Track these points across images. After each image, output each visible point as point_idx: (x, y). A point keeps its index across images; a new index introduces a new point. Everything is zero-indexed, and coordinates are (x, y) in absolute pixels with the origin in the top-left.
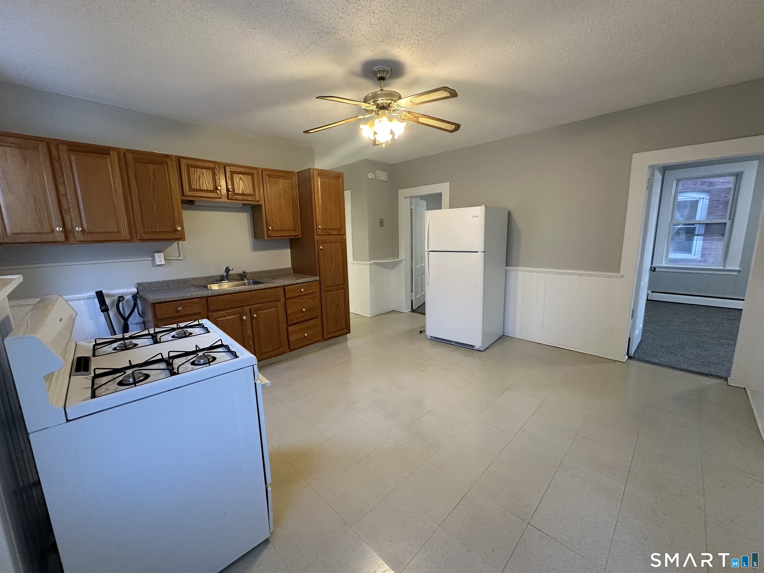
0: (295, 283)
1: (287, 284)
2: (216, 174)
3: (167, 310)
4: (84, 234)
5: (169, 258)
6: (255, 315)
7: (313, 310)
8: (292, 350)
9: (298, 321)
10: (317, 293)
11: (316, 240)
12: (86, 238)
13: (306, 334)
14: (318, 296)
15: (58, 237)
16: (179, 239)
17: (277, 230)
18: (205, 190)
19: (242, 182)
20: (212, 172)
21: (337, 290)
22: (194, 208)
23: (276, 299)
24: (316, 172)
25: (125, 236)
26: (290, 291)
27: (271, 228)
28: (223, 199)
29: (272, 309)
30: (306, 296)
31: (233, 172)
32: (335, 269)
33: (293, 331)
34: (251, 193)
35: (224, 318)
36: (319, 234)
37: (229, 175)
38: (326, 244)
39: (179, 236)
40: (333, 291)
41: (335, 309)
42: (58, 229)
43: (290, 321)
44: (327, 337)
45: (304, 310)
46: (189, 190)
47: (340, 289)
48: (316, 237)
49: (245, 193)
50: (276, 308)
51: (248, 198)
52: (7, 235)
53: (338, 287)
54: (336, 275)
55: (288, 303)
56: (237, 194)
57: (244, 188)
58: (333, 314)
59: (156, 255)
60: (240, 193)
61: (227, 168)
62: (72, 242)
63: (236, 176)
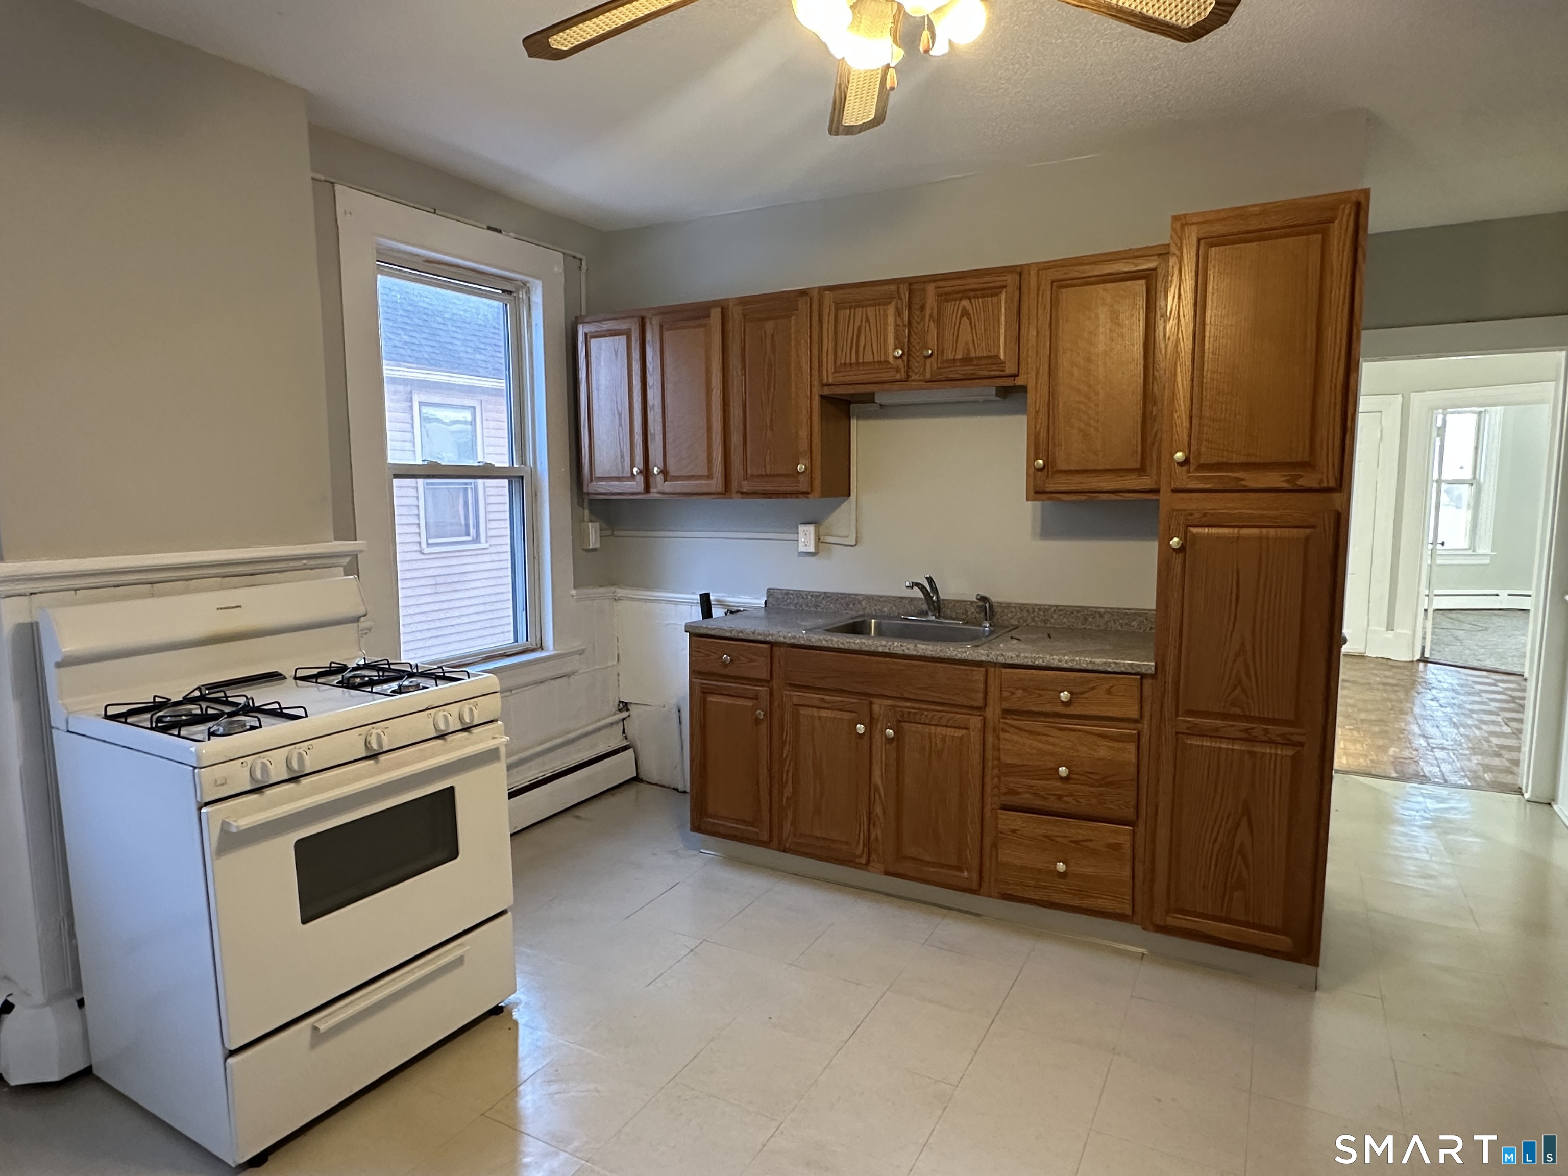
0: (1039, 662)
1: (1010, 661)
2: (899, 313)
3: (708, 656)
4: (665, 480)
5: (829, 539)
6: (890, 732)
7: (1108, 784)
8: (1007, 897)
9: (1039, 803)
10: (1139, 726)
11: (1164, 510)
12: (668, 486)
13: (1061, 867)
14: (1144, 740)
15: (637, 485)
16: (805, 494)
17: (1067, 468)
18: (870, 363)
19: (968, 321)
20: (891, 310)
21: (1250, 739)
22: (886, 411)
23: (965, 702)
24: (1194, 228)
25: (716, 483)
26: (1017, 689)
27: (1041, 462)
28: (914, 381)
29: (950, 732)
30: (1087, 722)
31: (944, 297)
32: (1248, 647)
33: (1014, 831)
34: (989, 354)
35: (815, 712)
36: (1179, 485)
37: (932, 309)
38: (1210, 531)
39: (803, 487)
40: (1228, 738)
41: (1227, 822)
42: (635, 470)
43: (1005, 794)
44: (1171, 921)
45: (1063, 771)
46: (835, 368)
47: (1271, 742)
48: (1165, 496)
49: (973, 355)
50: (964, 731)
51: (981, 370)
52: (591, 481)
53: (1258, 729)
54: (1252, 673)
55: (1008, 728)
56: (947, 361)
57: (970, 339)
58: (1216, 839)
59: (802, 528)
60: (959, 356)
61: (931, 289)
62: (654, 494)
63: (952, 310)
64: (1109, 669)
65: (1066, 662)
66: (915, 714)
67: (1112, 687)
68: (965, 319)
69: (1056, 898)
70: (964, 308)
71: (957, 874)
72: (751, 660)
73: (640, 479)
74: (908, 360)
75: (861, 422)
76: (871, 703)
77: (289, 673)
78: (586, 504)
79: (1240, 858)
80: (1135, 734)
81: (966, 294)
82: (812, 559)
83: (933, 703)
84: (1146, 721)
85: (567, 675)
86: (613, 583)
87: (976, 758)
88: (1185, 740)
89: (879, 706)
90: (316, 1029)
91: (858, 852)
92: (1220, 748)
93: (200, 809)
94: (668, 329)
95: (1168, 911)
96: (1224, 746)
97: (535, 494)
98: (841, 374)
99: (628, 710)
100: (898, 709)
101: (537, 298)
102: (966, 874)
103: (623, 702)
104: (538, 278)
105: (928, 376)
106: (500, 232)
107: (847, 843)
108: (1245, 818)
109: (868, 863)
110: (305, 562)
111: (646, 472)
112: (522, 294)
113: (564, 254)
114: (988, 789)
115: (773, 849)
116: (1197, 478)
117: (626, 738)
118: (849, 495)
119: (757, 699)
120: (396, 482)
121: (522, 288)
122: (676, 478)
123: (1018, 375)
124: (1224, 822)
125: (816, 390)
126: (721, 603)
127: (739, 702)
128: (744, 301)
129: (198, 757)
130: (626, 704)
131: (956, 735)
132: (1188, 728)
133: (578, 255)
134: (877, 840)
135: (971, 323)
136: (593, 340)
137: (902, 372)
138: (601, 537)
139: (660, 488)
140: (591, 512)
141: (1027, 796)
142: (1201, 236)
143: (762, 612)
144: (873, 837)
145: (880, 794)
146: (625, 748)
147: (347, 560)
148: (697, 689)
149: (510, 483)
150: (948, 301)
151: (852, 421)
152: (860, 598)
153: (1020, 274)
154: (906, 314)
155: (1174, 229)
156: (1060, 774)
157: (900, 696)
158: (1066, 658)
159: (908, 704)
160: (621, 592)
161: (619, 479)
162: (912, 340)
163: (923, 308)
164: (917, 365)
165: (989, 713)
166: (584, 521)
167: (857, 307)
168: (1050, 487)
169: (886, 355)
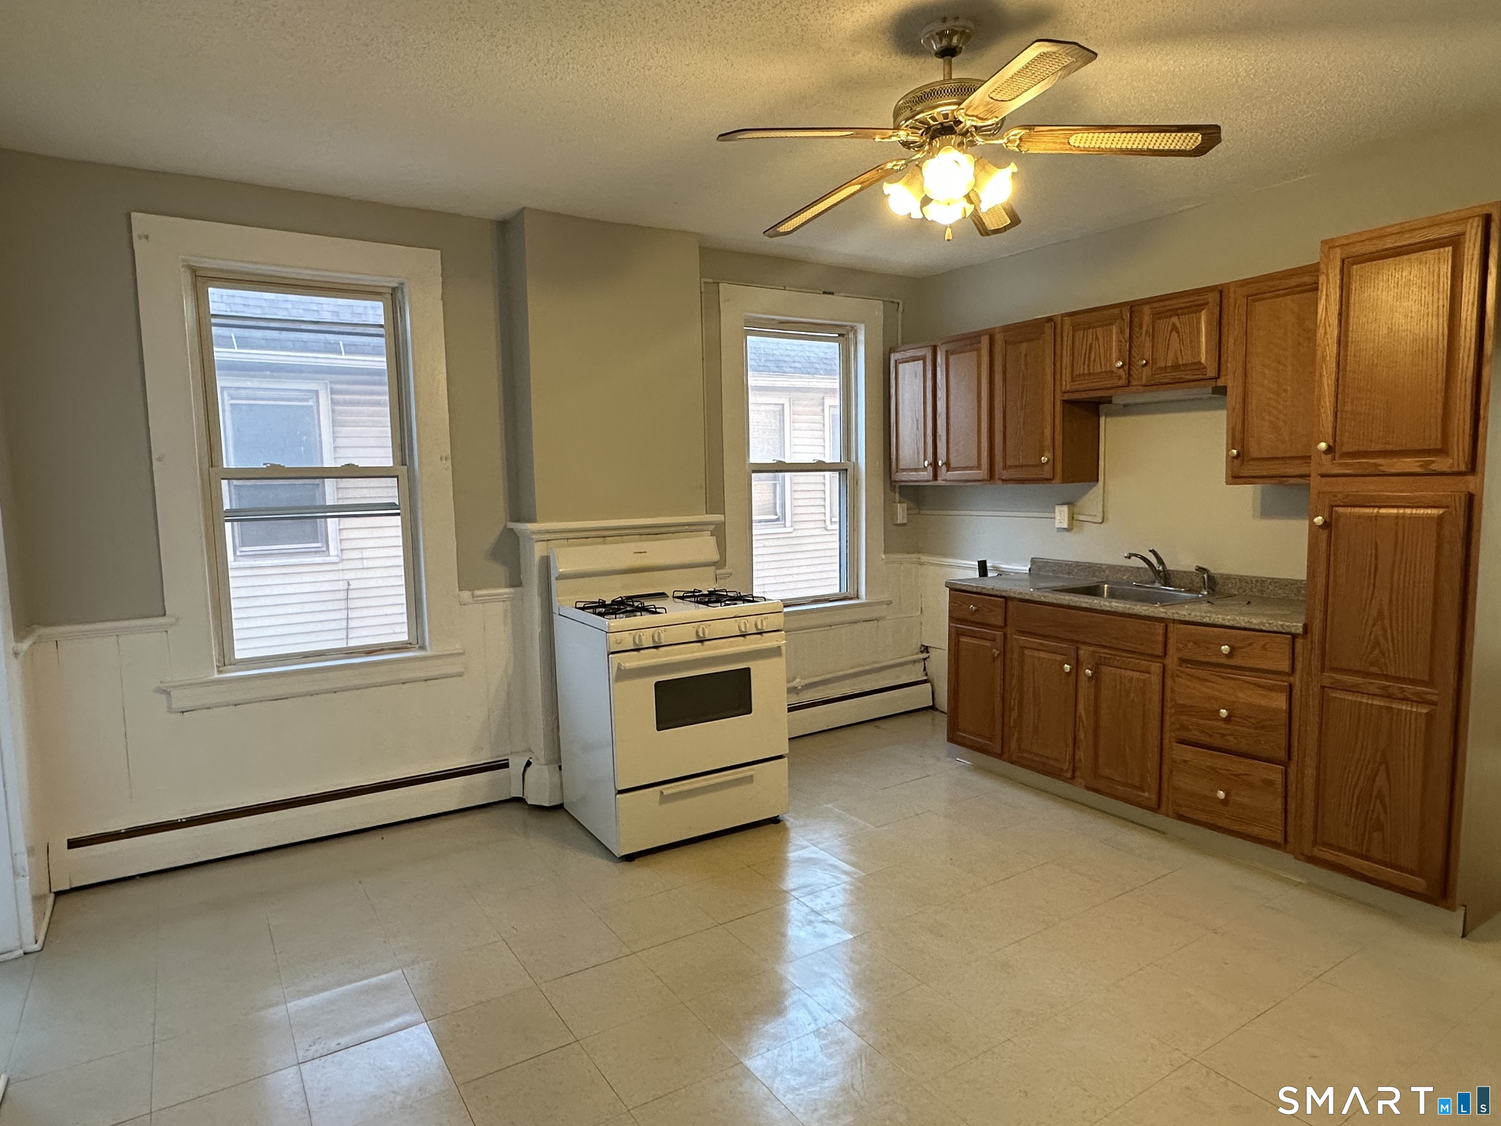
0: (1206, 620)
1: (1182, 618)
2: (1122, 332)
3: (961, 605)
4: (948, 470)
5: (1081, 518)
6: (1089, 672)
7: (1263, 727)
8: (1181, 818)
9: (1207, 740)
10: (1292, 679)
11: (1313, 492)
12: (950, 475)
13: (1221, 794)
14: (1296, 691)
15: (927, 475)
16: (1049, 480)
17: (1259, 456)
18: (1098, 373)
19: (1177, 335)
20: (1114, 329)
21: (1390, 697)
22: (1127, 409)
23: (1149, 651)
24: (1338, 250)
25: (983, 473)
26: (1189, 641)
27: (1235, 451)
28: (1134, 386)
29: (1137, 675)
30: (1247, 673)
31: (1158, 315)
32: (1386, 613)
33: (1185, 761)
34: (1194, 361)
35: (1036, 653)
36: (1324, 471)
37: (1148, 326)
38: (1352, 511)
39: (1047, 474)
40: (1368, 694)
41: (1366, 769)
42: (926, 463)
43: (1179, 729)
44: (1317, 852)
45: (1224, 713)
46: (1072, 377)
47: (1405, 699)
48: (1315, 482)
49: (1181, 363)
50: (1147, 675)
51: (1186, 375)
52: (897, 472)
53: (1395, 687)
54: (1389, 636)
55: (1181, 674)
56: (1160, 368)
57: (1179, 350)
58: (1356, 784)
59: (1058, 508)
60: (1169, 364)
61: (1147, 310)
62: (940, 482)
63: (1164, 325)
64: (1264, 628)
65: (1229, 620)
66: (1109, 658)
67: (1266, 644)
68: (1175, 334)
69: (1221, 823)
70: (1174, 324)
71: (1140, 793)
72: (991, 611)
73: (930, 469)
74: (1129, 369)
75: (1108, 419)
76: (1077, 648)
77: (670, 594)
78: (897, 490)
79: (1378, 801)
80: (1286, 686)
81: (1175, 312)
82: (1067, 534)
83: (1127, 651)
84: (1298, 674)
85: (878, 620)
86: (918, 550)
87: (1156, 697)
88: (1331, 694)
89: (1084, 652)
90: (662, 793)
91: (1065, 768)
92: (1361, 703)
93: (608, 655)
94: (952, 354)
95: (1315, 843)
96: (1364, 701)
97: (856, 482)
98: (1076, 383)
99: (928, 652)
100: (1098, 654)
101: (861, 337)
102: (1146, 794)
103: (924, 646)
104: (862, 322)
105: (1144, 382)
106: (833, 294)
107: (1056, 760)
108: (1383, 767)
109: (1073, 777)
110: (687, 527)
111: (934, 464)
112: (851, 335)
113: (883, 301)
114: (1167, 724)
115: (1004, 760)
116: (1340, 464)
117: (927, 675)
118: (1098, 481)
119: (994, 641)
120: (754, 475)
121: (852, 330)
122: (956, 469)
123: (1219, 377)
124: (1364, 769)
125: (1059, 397)
126: (995, 569)
127: (982, 643)
128: (1006, 329)
129: (609, 627)
130: (927, 647)
131: (1141, 677)
132: (1332, 683)
133: (895, 300)
134: (1080, 759)
135: (1179, 336)
136: (900, 365)
137: (1124, 378)
138: (908, 515)
139: (944, 478)
140: (901, 495)
141: (1195, 732)
142: (1344, 256)
143: (1027, 577)
144: (1077, 757)
145: (1083, 723)
146: (925, 682)
147: (713, 527)
148: (953, 630)
149: (840, 474)
150: (1160, 318)
151: (1101, 419)
152: (1104, 567)
153: (1221, 292)
154: (1127, 331)
155: (1322, 252)
156: (1221, 715)
157: (1097, 643)
158: (1229, 617)
159: (1107, 651)
160: (924, 558)
161: (916, 470)
162: (1133, 353)
163: (1141, 326)
164: (1137, 373)
165: (1168, 661)
166: (895, 502)
167: (1090, 328)
168: (1245, 473)
169: (1111, 365)
